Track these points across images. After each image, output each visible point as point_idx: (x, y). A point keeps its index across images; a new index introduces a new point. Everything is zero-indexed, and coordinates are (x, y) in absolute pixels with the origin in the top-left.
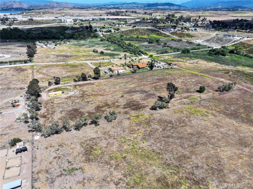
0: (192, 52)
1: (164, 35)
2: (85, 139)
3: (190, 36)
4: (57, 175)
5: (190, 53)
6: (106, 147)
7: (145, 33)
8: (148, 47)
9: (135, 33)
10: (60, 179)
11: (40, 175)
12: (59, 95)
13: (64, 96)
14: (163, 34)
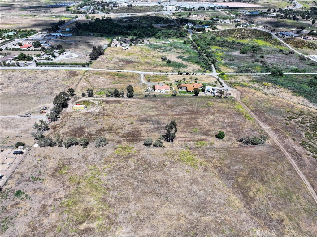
0: (287, 76)
1: (274, 42)
2: (66, 157)
3: (313, 47)
4: (25, 179)
5: (282, 76)
6: (74, 170)
7: (249, 36)
8: (233, 60)
9: (235, 34)
10: (25, 183)
11: (16, 175)
12: (82, 109)
13: (85, 111)
14: (272, 40)
